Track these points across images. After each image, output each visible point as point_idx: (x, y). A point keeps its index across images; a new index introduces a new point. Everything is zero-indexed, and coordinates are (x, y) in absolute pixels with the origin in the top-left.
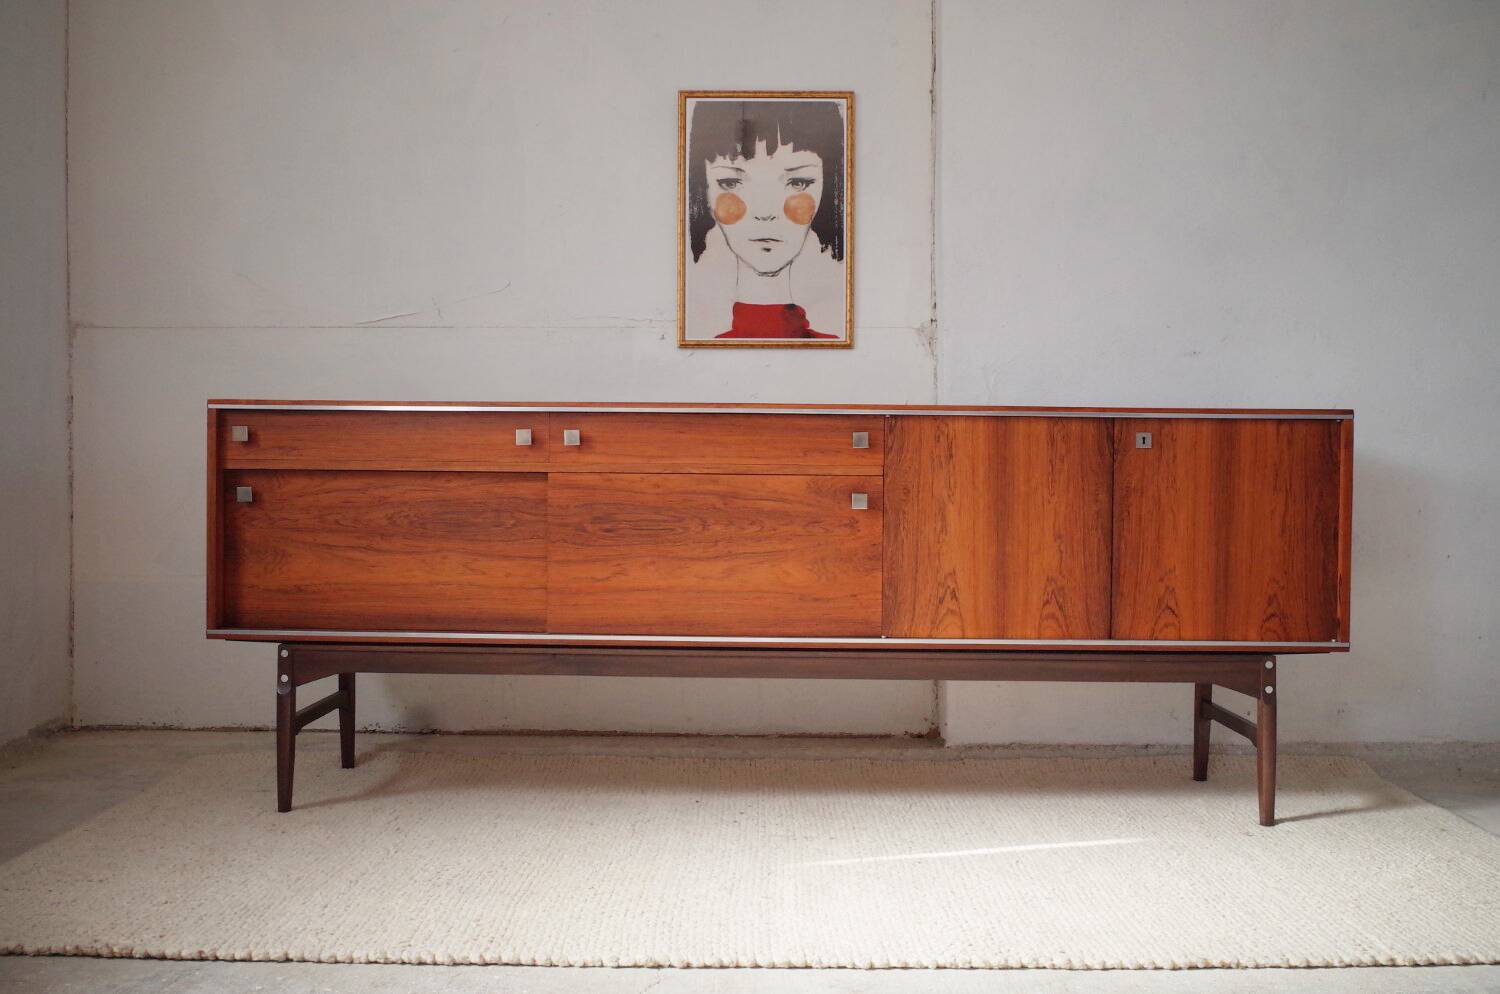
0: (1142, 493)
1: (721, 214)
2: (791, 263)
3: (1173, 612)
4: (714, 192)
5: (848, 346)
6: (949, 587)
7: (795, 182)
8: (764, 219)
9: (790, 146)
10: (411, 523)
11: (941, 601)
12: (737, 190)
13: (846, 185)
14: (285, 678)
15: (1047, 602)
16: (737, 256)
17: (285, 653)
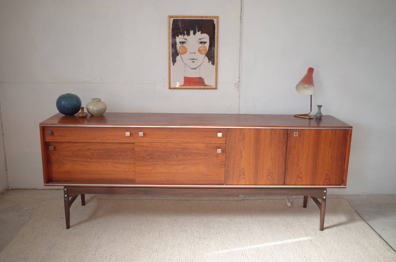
0: (295, 148)
1: (181, 52)
2: (200, 65)
3: (301, 178)
4: (178, 45)
5: (216, 89)
6: (242, 172)
7: (201, 43)
8: (192, 53)
9: (200, 32)
10: (98, 155)
11: (240, 176)
12: (185, 45)
13: (216, 44)
14: (66, 196)
15: (268, 176)
16: (185, 64)
17: (65, 189)
